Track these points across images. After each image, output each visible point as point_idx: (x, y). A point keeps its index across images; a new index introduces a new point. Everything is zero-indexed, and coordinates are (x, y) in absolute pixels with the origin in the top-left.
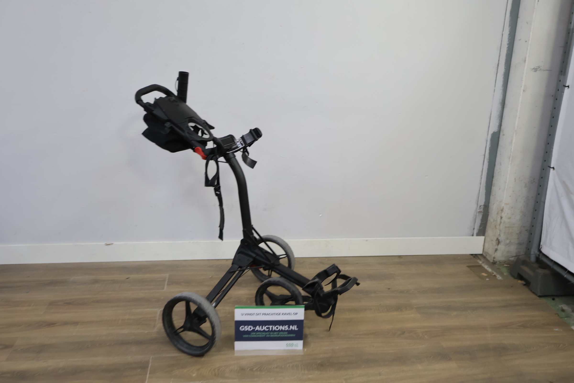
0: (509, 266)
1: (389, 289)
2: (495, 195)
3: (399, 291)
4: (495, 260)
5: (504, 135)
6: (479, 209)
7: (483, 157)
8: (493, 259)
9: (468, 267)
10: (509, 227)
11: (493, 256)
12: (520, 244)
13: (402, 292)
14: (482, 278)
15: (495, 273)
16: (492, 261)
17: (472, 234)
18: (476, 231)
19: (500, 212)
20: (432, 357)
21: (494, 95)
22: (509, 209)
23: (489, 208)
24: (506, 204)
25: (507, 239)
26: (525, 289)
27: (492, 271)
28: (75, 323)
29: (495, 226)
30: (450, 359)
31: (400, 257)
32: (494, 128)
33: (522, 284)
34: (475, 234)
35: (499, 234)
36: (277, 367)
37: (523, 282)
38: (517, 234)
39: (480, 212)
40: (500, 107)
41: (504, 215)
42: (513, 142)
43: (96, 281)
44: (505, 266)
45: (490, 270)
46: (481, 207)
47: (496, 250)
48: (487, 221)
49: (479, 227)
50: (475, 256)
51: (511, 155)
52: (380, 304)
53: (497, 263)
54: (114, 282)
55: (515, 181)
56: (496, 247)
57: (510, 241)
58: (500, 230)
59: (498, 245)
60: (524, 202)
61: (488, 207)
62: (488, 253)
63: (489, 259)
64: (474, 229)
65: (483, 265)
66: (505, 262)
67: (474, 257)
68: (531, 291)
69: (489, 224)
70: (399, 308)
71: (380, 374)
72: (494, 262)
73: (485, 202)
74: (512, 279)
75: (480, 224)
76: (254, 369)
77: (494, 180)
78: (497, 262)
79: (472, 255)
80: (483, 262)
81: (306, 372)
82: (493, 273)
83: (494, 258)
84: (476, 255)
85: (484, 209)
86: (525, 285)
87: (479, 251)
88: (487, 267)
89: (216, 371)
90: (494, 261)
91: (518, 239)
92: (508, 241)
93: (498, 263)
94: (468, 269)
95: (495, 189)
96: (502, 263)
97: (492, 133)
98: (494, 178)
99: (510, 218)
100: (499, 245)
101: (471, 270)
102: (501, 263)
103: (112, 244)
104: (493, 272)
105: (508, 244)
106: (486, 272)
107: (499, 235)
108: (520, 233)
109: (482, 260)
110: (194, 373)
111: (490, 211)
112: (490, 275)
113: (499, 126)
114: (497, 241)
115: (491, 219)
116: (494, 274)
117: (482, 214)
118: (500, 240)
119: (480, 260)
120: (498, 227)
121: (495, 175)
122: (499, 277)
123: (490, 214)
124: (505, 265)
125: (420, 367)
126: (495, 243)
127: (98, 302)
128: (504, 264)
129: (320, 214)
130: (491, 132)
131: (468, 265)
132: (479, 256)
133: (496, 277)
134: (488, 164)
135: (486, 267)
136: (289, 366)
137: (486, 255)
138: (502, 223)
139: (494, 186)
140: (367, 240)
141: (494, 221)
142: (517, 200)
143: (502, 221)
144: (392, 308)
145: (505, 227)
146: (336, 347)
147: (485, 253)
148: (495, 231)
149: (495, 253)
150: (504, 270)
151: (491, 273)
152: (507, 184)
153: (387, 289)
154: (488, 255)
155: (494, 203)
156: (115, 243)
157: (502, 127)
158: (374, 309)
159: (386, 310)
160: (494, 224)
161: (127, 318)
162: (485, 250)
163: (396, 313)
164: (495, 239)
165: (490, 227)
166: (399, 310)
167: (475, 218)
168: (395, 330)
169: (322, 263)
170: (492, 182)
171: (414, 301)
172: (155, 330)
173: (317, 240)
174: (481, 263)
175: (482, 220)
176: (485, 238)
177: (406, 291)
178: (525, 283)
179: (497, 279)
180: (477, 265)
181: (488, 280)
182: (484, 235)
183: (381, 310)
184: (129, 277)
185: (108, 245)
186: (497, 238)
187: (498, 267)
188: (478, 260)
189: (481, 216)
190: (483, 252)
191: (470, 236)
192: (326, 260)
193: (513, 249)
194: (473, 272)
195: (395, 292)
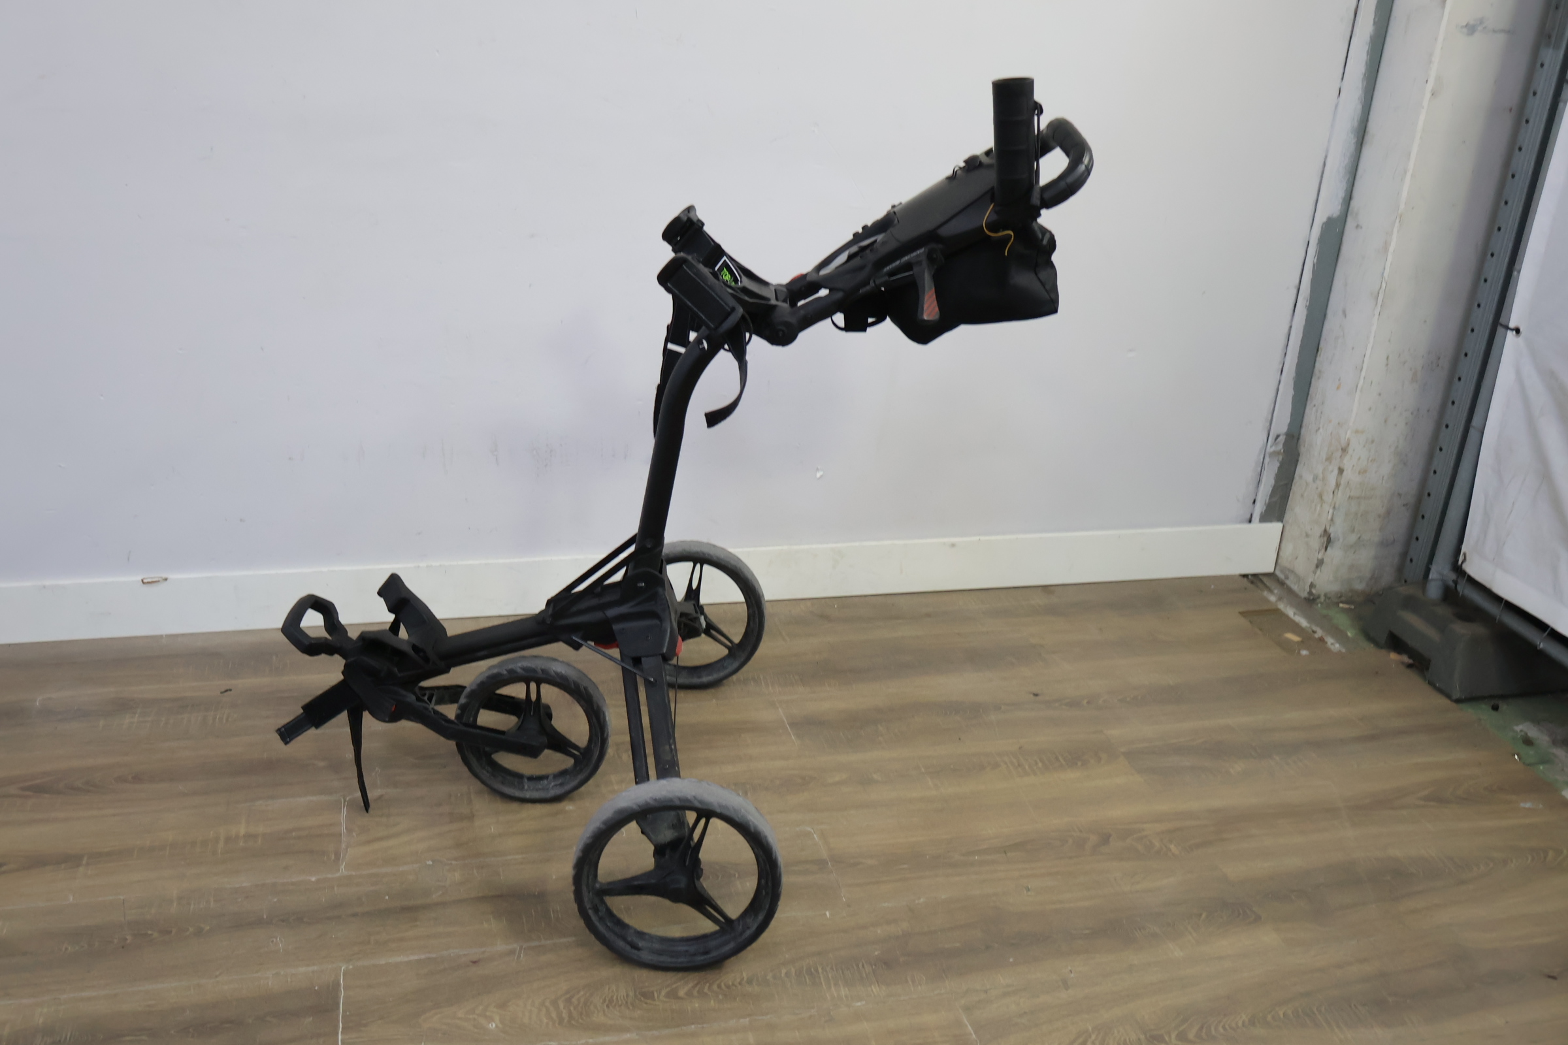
0: (1353, 607)
1: (1036, 695)
2: (1323, 404)
3: (1067, 701)
4: (1314, 591)
5: (1359, 226)
6: (1271, 447)
7: (1295, 291)
8: (1308, 589)
9: (1242, 614)
10: (1358, 498)
11: (1310, 580)
12: (1384, 544)
13: (1074, 704)
14: (1286, 646)
15: (1319, 633)
16: (1304, 594)
17: (1249, 516)
18: (1259, 509)
19: (1340, 453)
20: (1204, 916)
21: (1336, 106)
22: (1364, 446)
23: (1301, 440)
24: (1357, 432)
25: (1353, 530)
26: (1414, 680)
27: (1308, 625)
28: (69, 860)
29: (1320, 496)
30: (1258, 919)
31: (1046, 589)
32: (1330, 207)
33: (1403, 663)
34: (1256, 517)
35: (1330, 517)
36: (750, 982)
37: (1405, 659)
38: (1379, 516)
39: (1272, 455)
40: (1352, 140)
41: (1348, 463)
42: (1391, 249)
43: (123, 706)
44: (1342, 608)
45: (1304, 623)
46: (1279, 440)
47: (1320, 564)
48: (1293, 479)
49: (1268, 498)
50: (1255, 579)
51: (1381, 288)
52: (1020, 748)
53: (1318, 601)
54: (183, 705)
55: (1387, 365)
56: (1320, 557)
57: (1359, 538)
58: (1334, 508)
59: (1326, 549)
60: (1407, 424)
61: (1298, 439)
62: (1292, 571)
63: (1295, 588)
64: (1254, 502)
65: (1281, 606)
66: (1340, 597)
67: (1252, 582)
68: (1431, 684)
69: (1296, 488)
70: (1075, 757)
71: (1066, 984)
72: (1312, 598)
73: (1290, 425)
74: (1370, 647)
75: (1271, 489)
76: (682, 993)
77: (1318, 359)
78: (1319, 597)
79: (1245, 576)
80: (1280, 599)
81: (844, 991)
82: (1314, 632)
83: (1312, 585)
84: (1255, 575)
85: (1284, 445)
86: (1409, 666)
87: (1265, 565)
88: (1295, 614)
89: (561, 1006)
90: (1310, 593)
91: (1381, 529)
92: (1353, 538)
93: (1322, 599)
94: (1243, 622)
95: (1322, 387)
96: (1334, 600)
97: (1325, 220)
98: (1319, 353)
99: (1365, 472)
100: (1329, 548)
101: (1251, 622)
102: (1329, 598)
103: (166, 579)
104: (1314, 628)
105: (1351, 546)
106: (1296, 628)
107: (1332, 520)
108: (1388, 512)
109: (1276, 591)
110: (491, 1019)
111: (1303, 450)
112: (1307, 638)
113: (1344, 199)
114: (1325, 539)
115: (1304, 473)
116: (1316, 636)
117: (1281, 458)
118: (1332, 536)
119: (1270, 591)
120: (1328, 497)
121: (1321, 345)
122: (1332, 644)
123: (1302, 460)
124: (1341, 605)
125: (1175, 950)
126: (1316, 542)
127: (137, 778)
128: (1337, 604)
129: (818, 470)
130: (1321, 219)
131: (1241, 610)
132: (1265, 580)
133: (1326, 643)
134: (1305, 313)
135: (1290, 612)
136: (787, 974)
137: (1287, 578)
138: (1340, 488)
139: (1319, 378)
140: (953, 545)
141: (1315, 479)
142: (1385, 421)
143: (1343, 482)
144: (1057, 759)
145: (1350, 497)
146: (919, 898)
147: (1282, 571)
148: (1318, 508)
149: (1315, 573)
150: (1342, 621)
151: (1310, 631)
152: (1363, 374)
153: (1032, 696)
154: (1292, 577)
155: (1319, 428)
156: (172, 576)
157: (1354, 204)
158: (1006, 763)
159: (1040, 764)
160: (1317, 488)
161: (242, 831)
162: (1284, 562)
163: (1071, 775)
164: (1318, 531)
165: (1302, 496)
166: (1079, 763)
167: (1259, 469)
168: (1081, 831)
169: (825, 617)
170: (1314, 367)
171: (1115, 733)
172: (343, 871)
173: (806, 547)
174: (1276, 601)
175: (1278, 477)
176: (1283, 527)
177: (1085, 701)
178: (1411, 661)
179: (1329, 650)
180: (1265, 607)
181: (1306, 655)
182: (1280, 518)
183: (1027, 767)
184: (228, 688)
185: (149, 583)
186: (1323, 528)
187: (1325, 612)
188: (1265, 593)
189: (1278, 465)
190: (1277, 568)
191: (1241, 522)
192: (836, 606)
193: (1365, 559)
194: (1261, 630)
195: (1057, 705)
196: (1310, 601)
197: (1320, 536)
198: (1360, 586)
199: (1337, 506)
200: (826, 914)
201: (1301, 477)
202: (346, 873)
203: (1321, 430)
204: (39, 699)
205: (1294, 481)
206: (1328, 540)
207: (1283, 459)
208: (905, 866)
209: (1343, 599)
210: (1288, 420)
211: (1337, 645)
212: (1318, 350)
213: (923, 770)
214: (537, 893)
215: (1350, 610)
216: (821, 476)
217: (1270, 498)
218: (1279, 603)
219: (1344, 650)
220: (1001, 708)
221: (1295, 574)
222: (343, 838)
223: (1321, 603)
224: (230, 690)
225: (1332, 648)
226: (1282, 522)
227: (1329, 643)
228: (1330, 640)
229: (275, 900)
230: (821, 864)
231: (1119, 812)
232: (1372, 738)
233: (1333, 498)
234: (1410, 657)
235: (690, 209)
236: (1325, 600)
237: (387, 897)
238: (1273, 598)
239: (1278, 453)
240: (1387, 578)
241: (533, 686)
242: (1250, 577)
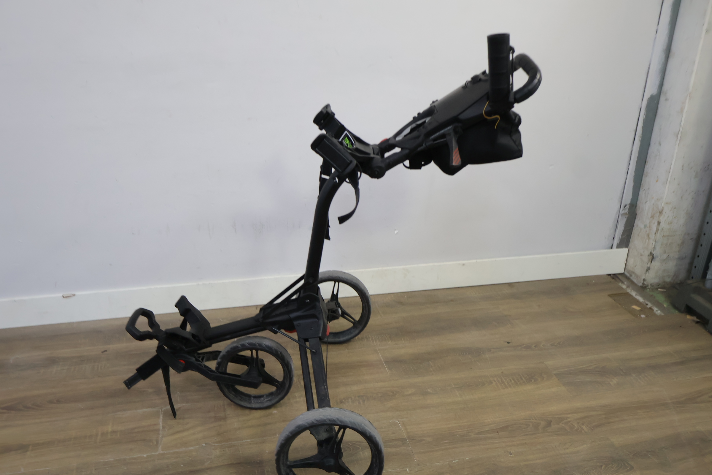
0: (665, 290)
1: (508, 343)
2: (649, 189)
3: (525, 346)
4: (645, 283)
5: (666, 100)
6: (622, 211)
7: (634, 133)
8: (642, 282)
9: (610, 296)
10: (668, 236)
11: (643, 277)
12: (681, 259)
13: (528, 347)
14: (633, 312)
15: (650, 305)
16: (640, 284)
17: (611, 245)
18: (616, 241)
19: (658, 214)
20: (603, 467)
21: (655, 39)
22: (671, 211)
23: (637, 207)
24: (667, 203)
25: (665, 252)
26: (700, 329)
27: (643, 301)
28: (23, 448)
29: (648, 235)
30: (632, 468)
31: (510, 285)
32: (651, 90)
33: (694, 321)
34: (615, 246)
35: (653, 246)
37: (695, 318)
38: (678, 245)
39: (623, 214)
40: (663, 57)
41: (662, 219)
42: (685, 111)
43: (53, 361)
44: (660, 291)
45: (641, 299)
46: (625, 208)
47: (648, 269)
48: (633, 226)
49: (621, 236)
50: (614, 277)
51: (679, 131)
52: (502, 373)
53: (647, 287)
54: (83, 360)
55: (682, 169)
56: (648, 266)
57: (668, 256)
58: (655, 241)
59: (651, 262)
60: (692, 199)
62: (633, 273)
63: (635, 281)
64: (614, 238)
65: (629, 291)
66: (659, 285)
67: (613, 278)
68: (709, 332)
69: (635, 231)
70: (531, 377)
72: (644, 286)
73: (632, 200)
74: (676, 312)
75: (622, 232)
77: (646, 166)
78: (648, 286)
79: (609, 275)
80: (628, 287)
82: (647, 304)
83: (644, 280)
84: (614, 274)
85: (630, 208)
86: (697, 322)
87: (620, 269)
88: (636, 295)
90: (643, 284)
91: (679, 251)
92: (665, 256)
93: (650, 287)
94: (610, 300)
95: (648, 181)
96: (655, 287)
97: (649, 96)
98: (646, 164)
99: (671, 223)
100: (653, 262)
101: (614, 300)
102: (653, 286)
103: (75, 295)
104: (647, 302)
105: (664, 260)
106: (637, 303)
108: (683, 243)
109: (625, 283)
111: (638, 212)
112: (644, 309)
113: (659, 86)
114: (651, 257)
115: (639, 224)
116: (648, 306)
117: (627, 216)
118: (654, 255)
119: (623, 283)
120: (652, 236)
121: (648, 159)
122: (657, 311)
123: (638, 217)
124: (659, 290)
126: (646, 259)
127: (58, 401)
128: (657, 289)
129: (395, 230)
130: (647, 96)
131: (609, 293)
132: (620, 277)
133: (653, 310)
134: (639, 143)
135: (634, 294)
137: (631, 276)
138: (659, 232)
139: (646, 176)
140: (464, 265)
141: (645, 226)
142: (682, 197)
143: (660, 228)
144: (521, 379)
145: (663, 236)
146: (455, 460)
147: (628, 272)
148: (647, 241)
149: (646, 274)
150: (661, 298)
151: (645, 304)
152: (670, 174)
153: (506, 343)
154: (633, 276)
155: (647, 202)
156: (78, 293)
157: (665, 88)
158: (495, 381)
159: (513, 381)
160: (646, 232)
161: (110, 429)
162: (629, 268)
163: (529, 387)
164: (647, 253)
165: (638, 235)
166: (533, 380)
167: (616, 222)
168: (536, 419)
169: (401, 303)
170: (644, 171)
171: (550, 363)
172: (160, 451)
173: (390, 268)
174: (626, 288)
175: (626, 226)
176: (629, 250)
177: (534, 345)
178: (698, 320)
179: (655, 315)
180: (621, 292)
181: (644, 318)
182: (627, 246)
183: (506, 383)
184: (105, 350)
185: (66, 297)
186: (650, 252)
187: (651, 293)
188: (620, 284)
189: (626, 220)
190: (626, 271)
191: (607, 248)
192: (406, 297)
193: (671, 266)
194: (620, 304)
195: (519, 348)
196: (643, 288)
197: (649, 255)
198: (668, 280)
199: (657, 241)
200: (407, 470)
201: (637, 226)
202: (162, 452)
203: (648, 202)
204: (13, 358)
205: (634, 228)
206: (652, 257)
207: (628, 217)
208: (447, 441)
209: (660, 286)
210: (631, 198)
211: (659, 311)
212: (645, 162)
213: (453, 386)
214: (258, 461)
215: (663, 292)
216: (397, 233)
217: (622, 236)
218: (627, 289)
219: (663, 314)
220: (491, 350)
221: (635, 274)
222: (161, 432)
223: (649, 289)
224: (106, 351)
225: (657, 313)
226: (628, 248)
227: (655, 311)
228: (655, 309)
229: (126, 468)
230: (403, 441)
231: (554, 408)
232: (682, 363)
233: (655, 237)
234: (697, 318)
235: (327, 106)
236: (651, 287)
237: (182, 465)
238: (624, 287)
239: (626, 214)
240: (682, 275)
241: (254, 351)
242: (612, 275)
